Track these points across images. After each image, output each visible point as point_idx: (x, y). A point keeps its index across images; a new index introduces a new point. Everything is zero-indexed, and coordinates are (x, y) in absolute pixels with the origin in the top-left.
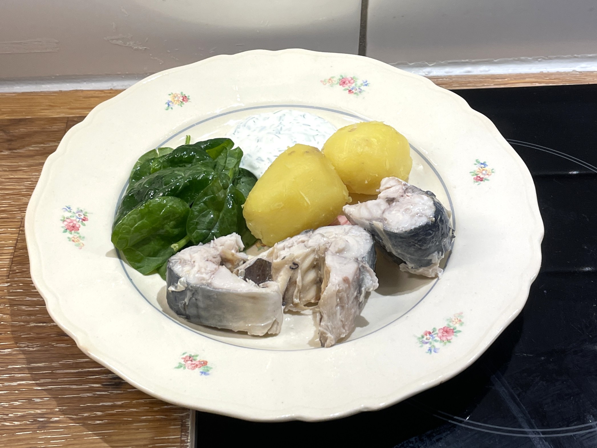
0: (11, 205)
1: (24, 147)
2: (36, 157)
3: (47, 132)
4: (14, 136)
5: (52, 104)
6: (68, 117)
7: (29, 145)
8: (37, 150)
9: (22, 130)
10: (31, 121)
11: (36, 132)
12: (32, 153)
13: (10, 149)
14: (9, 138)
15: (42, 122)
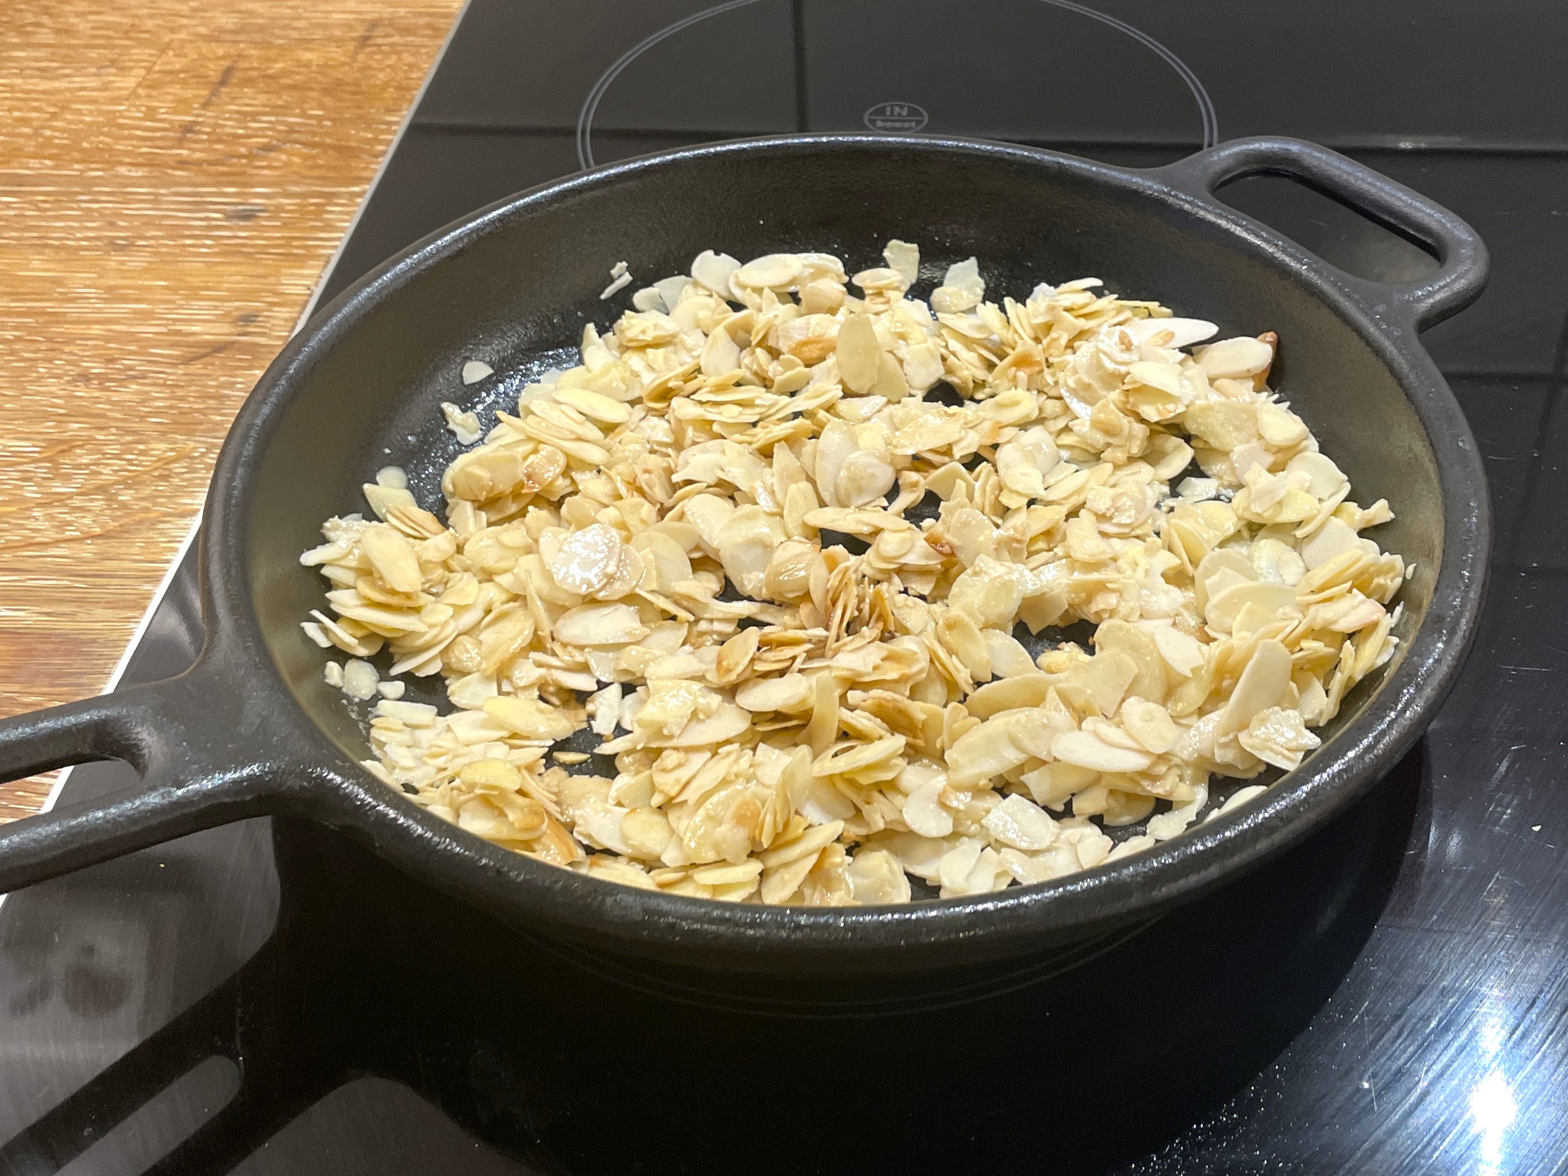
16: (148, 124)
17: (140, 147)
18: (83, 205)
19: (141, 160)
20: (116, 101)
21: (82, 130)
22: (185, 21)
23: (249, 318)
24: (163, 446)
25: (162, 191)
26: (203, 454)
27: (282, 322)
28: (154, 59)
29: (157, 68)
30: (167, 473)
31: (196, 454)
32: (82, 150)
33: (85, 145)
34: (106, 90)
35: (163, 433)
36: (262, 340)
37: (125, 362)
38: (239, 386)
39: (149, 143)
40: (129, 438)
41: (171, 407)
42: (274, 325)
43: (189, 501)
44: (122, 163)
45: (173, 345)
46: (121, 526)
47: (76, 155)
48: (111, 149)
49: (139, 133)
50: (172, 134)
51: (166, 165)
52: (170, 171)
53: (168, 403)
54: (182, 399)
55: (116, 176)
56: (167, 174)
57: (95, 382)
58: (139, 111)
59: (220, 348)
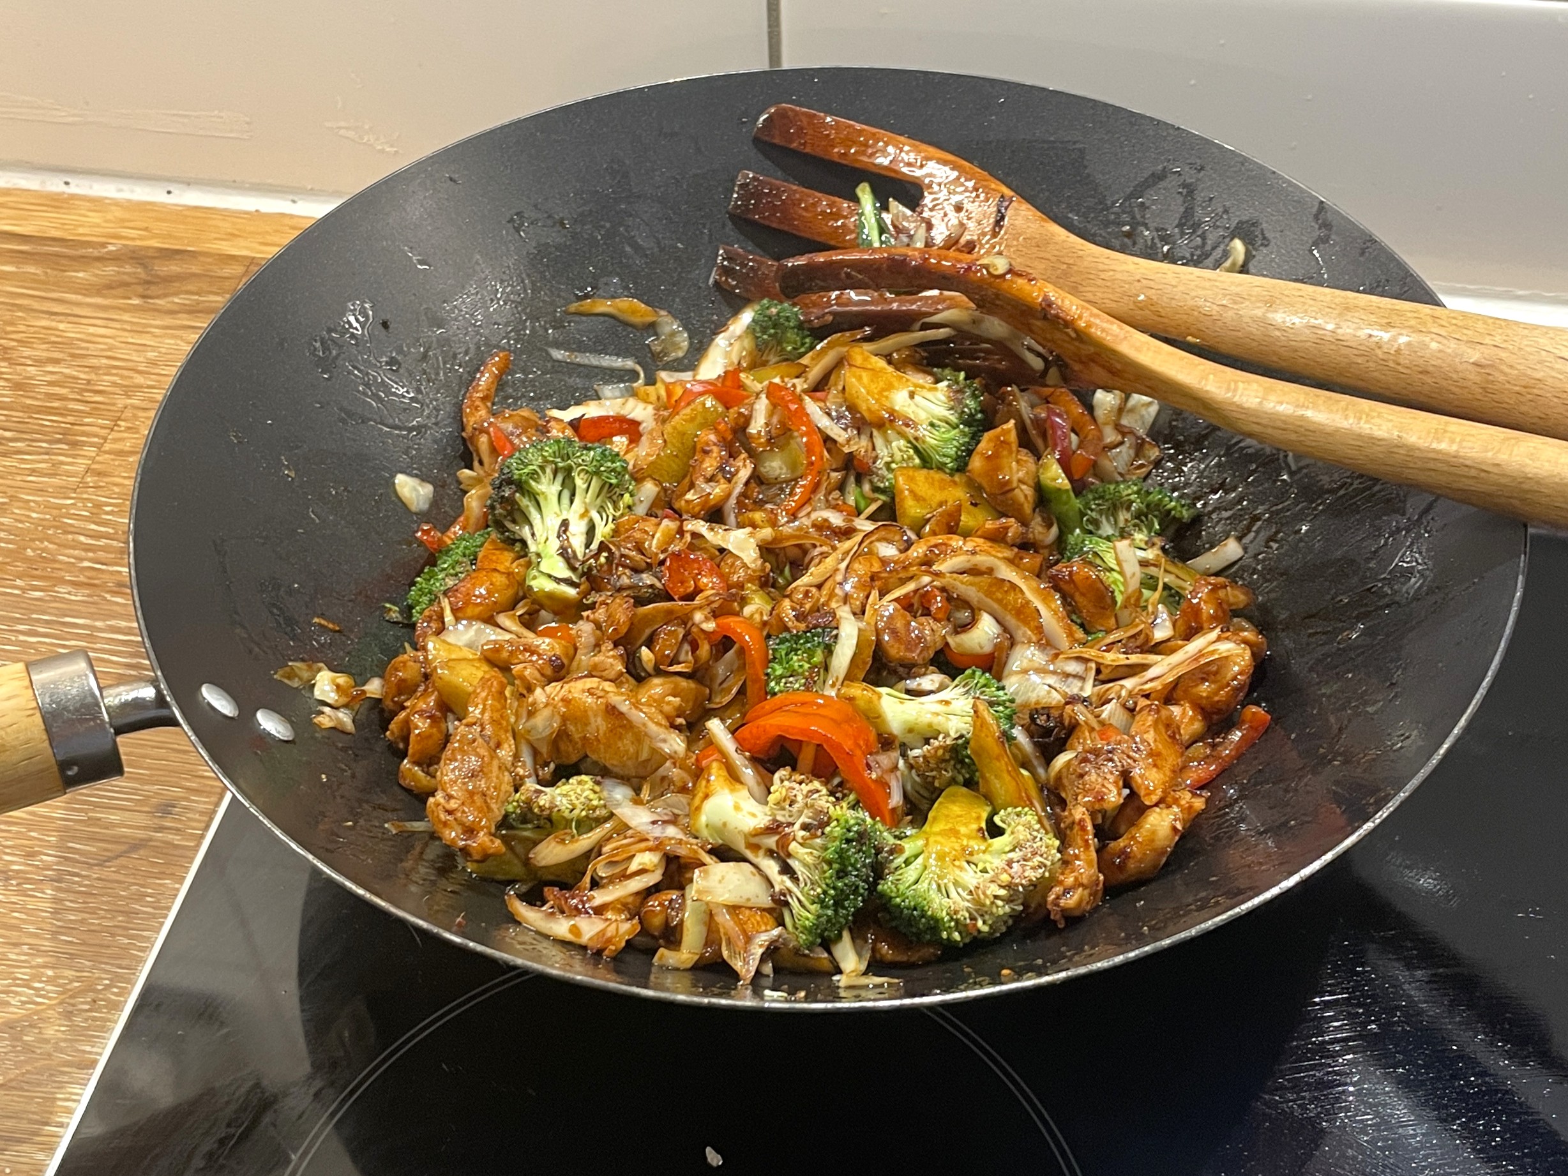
0: (114, 384)
1: (166, 296)
2: (180, 315)
3: (212, 277)
4: (158, 276)
5: (237, 232)
6: (254, 258)
7: (176, 294)
8: (185, 305)
9: (174, 268)
10: (193, 255)
11: (194, 275)
12: (175, 308)
13: (144, 297)
14: (149, 278)
15: (209, 260)
16: (93, 527)
17: (82, 560)
18: (22, 638)
19: (82, 579)
20: (62, 491)
21: (28, 529)
22: (139, 380)
23: (166, 808)
24: (69, 973)
25: (98, 624)
26: (107, 987)
27: (197, 816)
28: (103, 432)
29: (107, 447)
30: (70, 1008)
31: (100, 987)
32: (27, 560)
33: (29, 552)
34: (54, 475)
35: (72, 956)
36: (176, 839)
37: (45, 858)
38: (149, 899)
39: (91, 555)
40: (40, 960)
41: (83, 921)
42: (190, 819)
43: (88, 1048)
44: (63, 581)
45: (92, 838)
46: (23, 1074)
47: (21, 566)
48: (55, 561)
49: (82, 539)
50: (115, 543)
51: (102, 587)
52: (108, 596)
53: (80, 916)
54: (93, 911)
55: (55, 599)
56: (105, 599)
57: (14, 882)
58: (85, 508)
59: (137, 845)
